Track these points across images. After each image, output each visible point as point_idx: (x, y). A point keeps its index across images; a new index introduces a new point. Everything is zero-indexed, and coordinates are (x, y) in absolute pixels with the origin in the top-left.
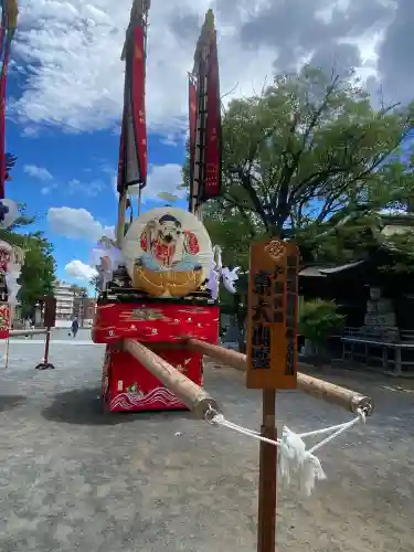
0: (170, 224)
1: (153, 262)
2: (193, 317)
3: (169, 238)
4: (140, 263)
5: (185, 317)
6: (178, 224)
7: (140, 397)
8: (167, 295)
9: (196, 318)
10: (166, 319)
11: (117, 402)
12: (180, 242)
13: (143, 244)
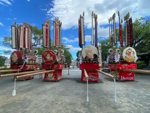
0: (130, 50)
1: (128, 57)
2: (133, 65)
3: (130, 52)
4: (126, 57)
5: (131, 65)
6: (131, 50)
7: (125, 78)
8: (130, 62)
9: (133, 66)
10: (129, 66)
11: (121, 79)
12: (132, 53)
13: (126, 54)
